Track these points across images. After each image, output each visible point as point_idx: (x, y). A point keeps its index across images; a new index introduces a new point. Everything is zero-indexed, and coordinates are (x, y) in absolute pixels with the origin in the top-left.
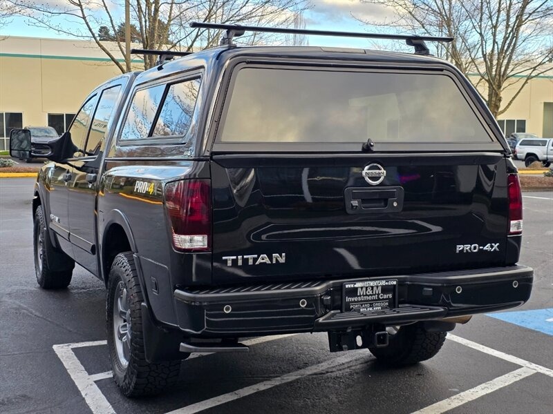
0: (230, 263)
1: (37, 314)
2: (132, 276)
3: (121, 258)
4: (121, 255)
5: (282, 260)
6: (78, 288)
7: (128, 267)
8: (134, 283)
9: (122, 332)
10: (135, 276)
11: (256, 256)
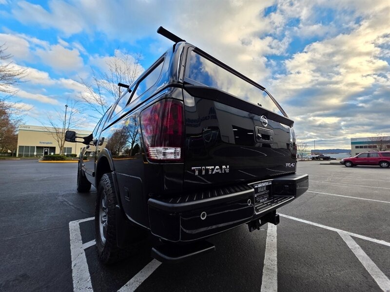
0: (197, 173)
1: (71, 204)
2: (110, 186)
3: (106, 176)
4: (106, 175)
5: (227, 171)
6: (93, 191)
7: (109, 181)
8: (111, 191)
9: (104, 220)
10: (112, 187)
11: (213, 167)
